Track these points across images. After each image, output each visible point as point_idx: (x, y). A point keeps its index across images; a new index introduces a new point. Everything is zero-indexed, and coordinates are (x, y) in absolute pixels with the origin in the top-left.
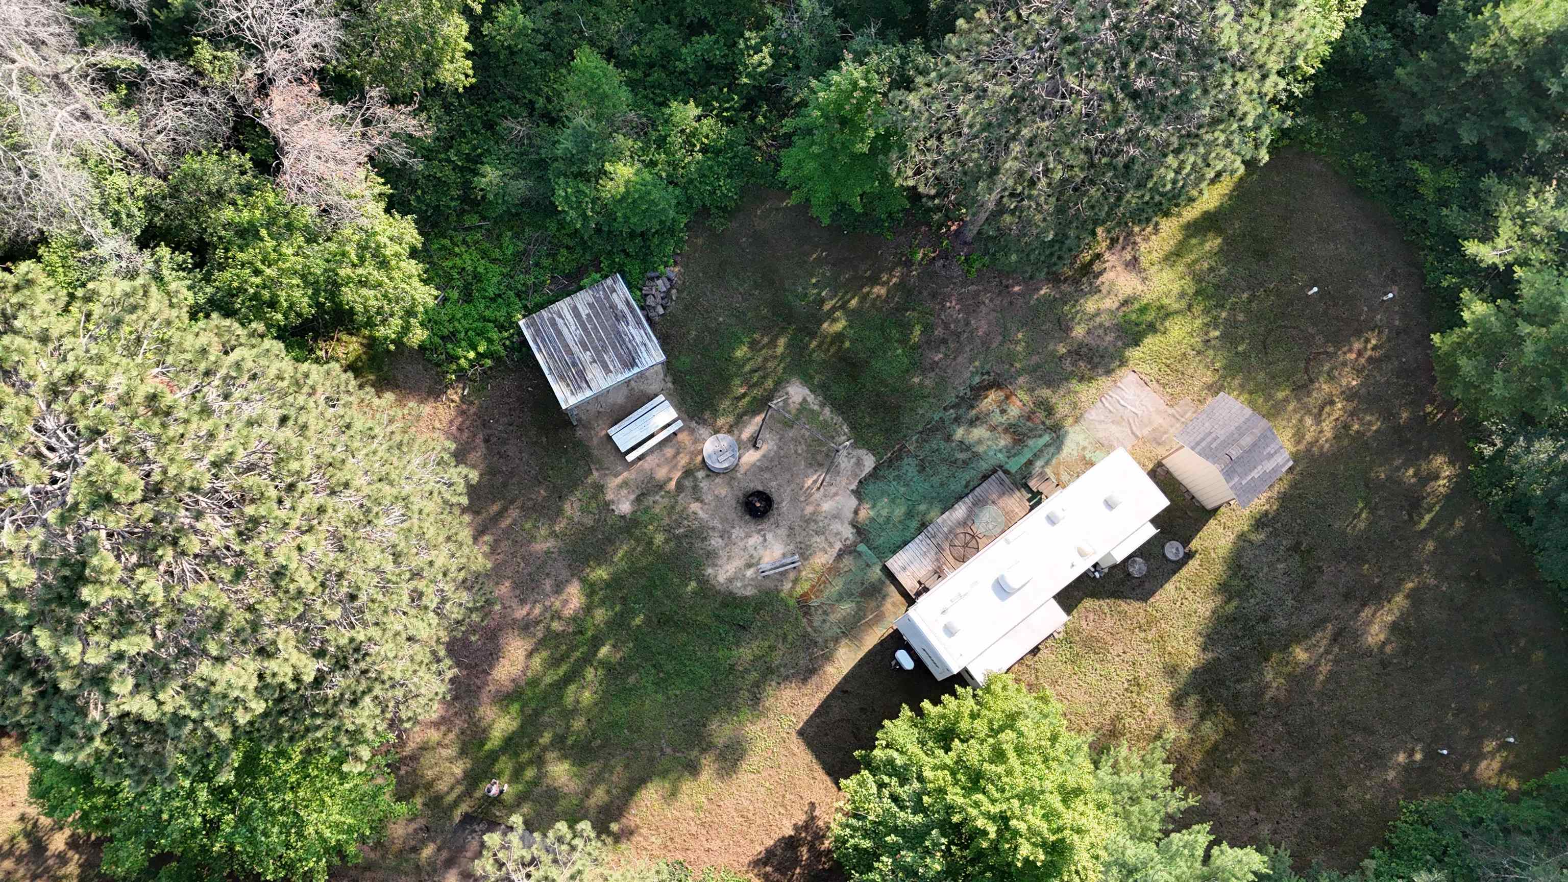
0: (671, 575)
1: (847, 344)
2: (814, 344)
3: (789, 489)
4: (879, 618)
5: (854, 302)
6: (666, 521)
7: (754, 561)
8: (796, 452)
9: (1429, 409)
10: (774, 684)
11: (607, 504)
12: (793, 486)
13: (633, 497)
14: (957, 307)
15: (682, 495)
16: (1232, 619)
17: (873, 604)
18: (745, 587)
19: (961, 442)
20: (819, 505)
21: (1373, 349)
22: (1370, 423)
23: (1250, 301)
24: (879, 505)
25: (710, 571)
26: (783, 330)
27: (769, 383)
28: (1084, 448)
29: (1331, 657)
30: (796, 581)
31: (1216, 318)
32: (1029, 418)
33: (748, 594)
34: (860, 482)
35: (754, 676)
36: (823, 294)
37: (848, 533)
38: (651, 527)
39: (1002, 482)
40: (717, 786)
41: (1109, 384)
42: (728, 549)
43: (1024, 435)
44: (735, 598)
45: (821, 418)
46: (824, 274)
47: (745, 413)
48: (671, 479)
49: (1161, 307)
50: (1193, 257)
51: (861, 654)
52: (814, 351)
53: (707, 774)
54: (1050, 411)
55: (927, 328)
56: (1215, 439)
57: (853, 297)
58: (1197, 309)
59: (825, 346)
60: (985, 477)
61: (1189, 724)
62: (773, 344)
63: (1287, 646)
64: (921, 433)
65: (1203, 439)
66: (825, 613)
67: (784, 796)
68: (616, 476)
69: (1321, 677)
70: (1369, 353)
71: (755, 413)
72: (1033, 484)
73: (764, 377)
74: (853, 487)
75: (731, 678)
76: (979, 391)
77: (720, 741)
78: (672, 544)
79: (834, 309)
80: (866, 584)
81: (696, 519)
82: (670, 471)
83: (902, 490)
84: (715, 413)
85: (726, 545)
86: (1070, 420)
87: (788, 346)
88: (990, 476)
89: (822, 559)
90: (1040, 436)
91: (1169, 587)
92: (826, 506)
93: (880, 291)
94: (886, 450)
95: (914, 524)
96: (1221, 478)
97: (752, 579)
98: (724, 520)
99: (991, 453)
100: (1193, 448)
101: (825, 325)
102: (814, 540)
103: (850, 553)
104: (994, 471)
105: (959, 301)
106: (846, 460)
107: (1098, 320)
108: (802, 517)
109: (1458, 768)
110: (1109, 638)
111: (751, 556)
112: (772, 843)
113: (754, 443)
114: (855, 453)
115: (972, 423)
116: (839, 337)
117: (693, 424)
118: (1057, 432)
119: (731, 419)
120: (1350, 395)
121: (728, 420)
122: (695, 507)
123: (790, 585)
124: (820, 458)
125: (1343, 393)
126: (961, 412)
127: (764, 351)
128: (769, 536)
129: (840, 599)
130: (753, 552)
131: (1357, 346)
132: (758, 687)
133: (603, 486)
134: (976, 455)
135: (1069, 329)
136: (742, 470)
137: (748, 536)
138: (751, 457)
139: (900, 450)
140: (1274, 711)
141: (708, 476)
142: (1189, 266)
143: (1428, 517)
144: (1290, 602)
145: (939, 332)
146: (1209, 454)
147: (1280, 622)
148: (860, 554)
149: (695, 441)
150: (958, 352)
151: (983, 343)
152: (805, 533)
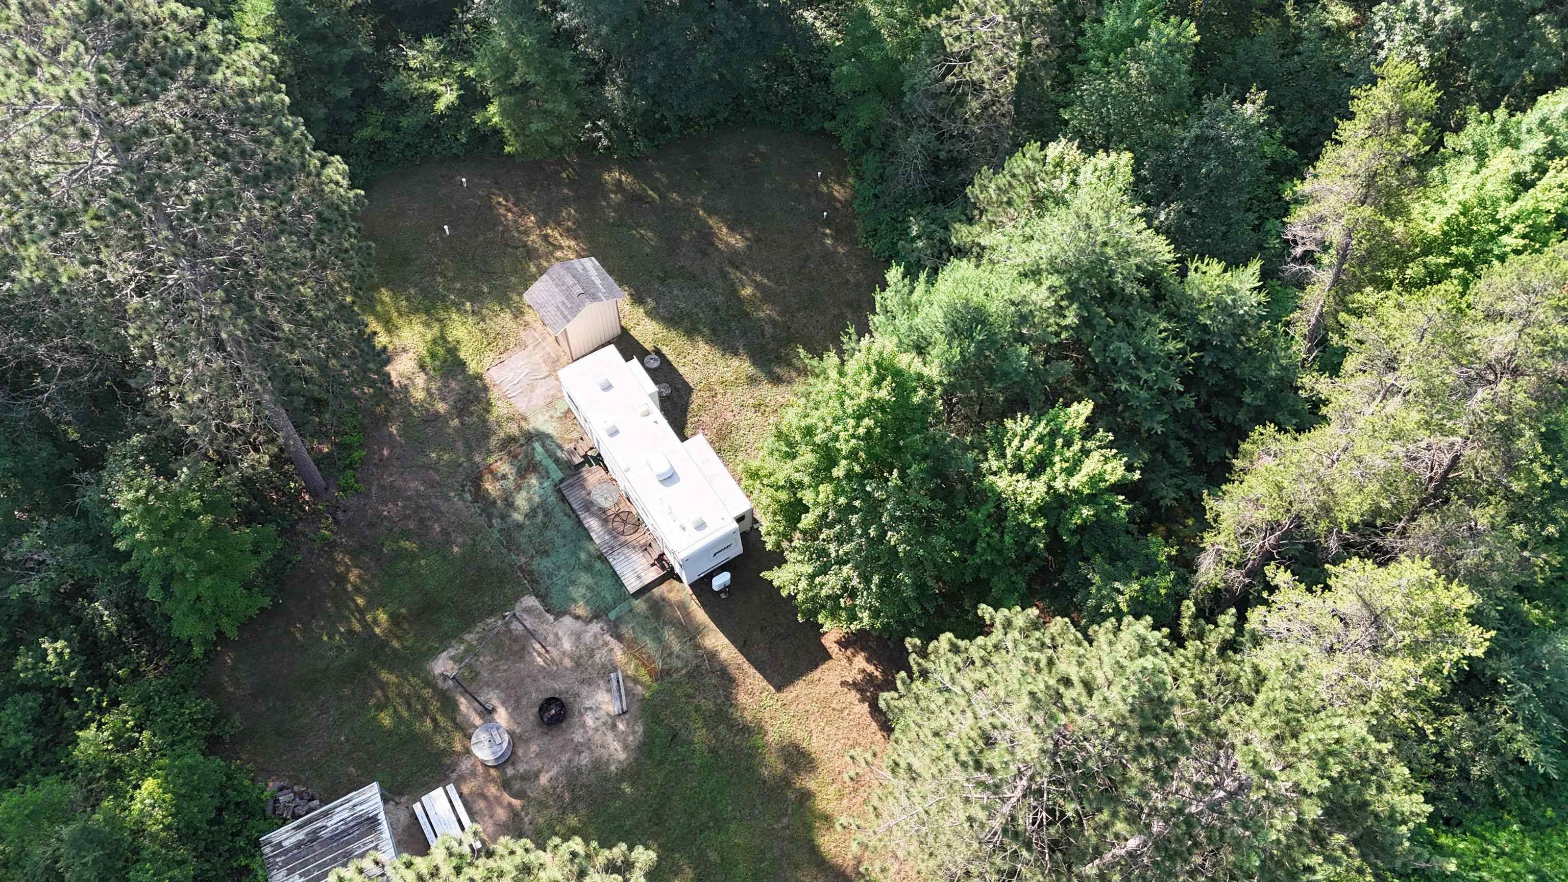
0: (611, 810)
1: (403, 611)
2: (396, 644)
3: (543, 681)
4: (683, 606)
5: (360, 601)
6: (553, 810)
7: (610, 721)
8: (505, 671)
9: (564, 175)
10: (730, 710)
12: (541, 677)
14: (391, 505)
15: (529, 792)
16: (714, 331)
17: (667, 610)
18: (634, 732)
19: (526, 516)
20: (564, 653)
21: (507, 201)
22: (569, 214)
23: (445, 277)
24: (574, 595)
25: (613, 768)
26: (373, 674)
27: (427, 693)
28: (552, 417)
29: (750, 272)
30: (636, 681)
31: (453, 303)
32: (515, 457)
33: (641, 730)
34: (547, 611)
35: (722, 729)
36: (342, 630)
37: (595, 627)
39: (571, 486)
40: (823, 774)
41: (495, 390)
42: (594, 748)
43: (529, 462)
44: (644, 744)
45: (475, 643)
46: (322, 628)
47: (454, 720)
48: (510, 804)
49: (434, 342)
50: (393, 310)
51: (712, 625)
52: (402, 644)
53: (812, 784)
54: (511, 439)
55: (406, 535)
56: (564, 304)
57: (354, 601)
58: (443, 315)
59: (399, 633)
60: (564, 499)
61: (794, 374)
62: (383, 686)
63: (739, 298)
64: (510, 550)
65: (562, 313)
66: (670, 655)
67: (834, 709)
69: (766, 281)
70: (510, 205)
71: (455, 709)
72: (577, 460)
73: (419, 697)
74: (551, 618)
75: (721, 752)
76: (479, 495)
77: (780, 767)
78: (579, 806)
79: (362, 621)
80: (648, 614)
81: (557, 779)
82: (501, 805)
83: (563, 572)
84: (449, 752)
85: (589, 748)
86: (523, 424)
87: (391, 671)
88: (563, 495)
89: (619, 655)
90: (534, 449)
91: (681, 370)
92: (567, 645)
93: (353, 576)
94: (520, 584)
95: (598, 565)
96: (596, 304)
97: (628, 724)
98: (563, 749)
99: (542, 492)
100: (568, 321)
101: (377, 630)
102: (598, 660)
103: (616, 626)
104: (559, 491)
105: (384, 503)
106: (523, 623)
107: (433, 391)
108: (573, 670)
109: (837, 209)
110: (720, 421)
111: (604, 724)
112: (874, 724)
113: (487, 712)
114: (518, 613)
115: (510, 504)
116: (395, 619)
117: (454, 776)
118: (531, 437)
119: (458, 736)
120: (542, 223)
121: (457, 738)
122: (544, 779)
123: (639, 687)
124: (516, 648)
125: (539, 227)
126: (496, 513)
127: (390, 695)
128: (588, 704)
129: (659, 640)
130: (600, 723)
131: (502, 211)
132: (732, 726)
134: (541, 505)
135: (437, 414)
136: (514, 726)
137: (584, 725)
138: (502, 716)
139: (522, 571)
140: (788, 315)
141: (513, 764)
142: (401, 315)
143: (650, 192)
144: (705, 290)
145: (412, 525)
146: (575, 310)
147: (719, 299)
148: (619, 618)
149: (473, 774)
150: (436, 510)
151: (433, 487)
152: (590, 669)
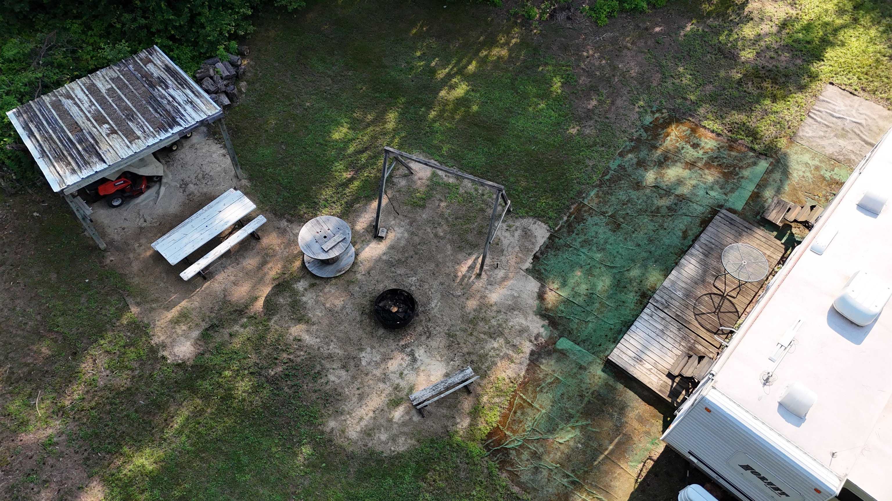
1: (475, 108)
2: (433, 114)
3: (435, 284)
5: (472, 67)
6: (253, 358)
7: (403, 394)
8: (436, 235)
11: (153, 350)
12: (440, 279)
13: (196, 334)
14: (597, 55)
15: (275, 318)
18: (394, 439)
19: (657, 187)
20: (484, 297)
24: (571, 282)
25: (332, 424)
26: (389, 106)
28: (817, 168)
30: (475, 411)
32: (731, 148)
33: (401, 449)
34: (535, 257)
36: (433, 64)
37: (537, 327)
38: (227, 373)
39: (731, 223)
41: (809, 99)
42: (356, 384)
43: (735, 166)
44: (380, 461)
45: (461, 191)
46: (429, 48)
47: (357, 200)
48: (256, 299)
49: (825, 25)
52: (434, 121)
55: (569, 80)
59: (447, 113)
60: (705, 223)
64: (599, 186)
68: (168, 308)
71: (369, 199)
72: (774, 218)
74: (528, 264)
76: (656, 130)
78: (266, 393)
79: (450, 76)
80: (588, 396)
81: (300, 348)
82: (254, 287)
83: (598, 256)
84: (314, 207)
85: (354, 378)
86: (784, 141)
87: (400, 121)
88: (710, 220)
89: (508, 372)
90: (756, 163)
94: (560, 212)
95: (631, 297)
97: (404, 424)
98: (345, 341)
99: (701, 193)
101: (443, 93)
102: (488, 346)
103: (549, 354)
104: (714, 212)
105: (596, 49)
106: (507, 234)
107: (763, 43)
108: (464, 318)
111: (397, 388)
113: (374, 233)
114: (518, 224)
115: (663, 163)
116: (463, 102)
117: (284, 224)
118: (772, 155)
119: (337, 212)
121: (334, 212)
122: (297, 331)
123: (467, 422)
124: (470, 237)
126: (643, 154)
127: (370, 129)
128: (420, 353)
129: (552, 428)
130: (397, 380)
133: (147, 326)
134: (682, 199)
135: (735, 56)
136: (362, 269)
137: (386, 358)
138: (373, 251)
139: (578, 210)
141: (312, 286)
145: (583, 81)
150: (614, 96)
152: (473, 339)
